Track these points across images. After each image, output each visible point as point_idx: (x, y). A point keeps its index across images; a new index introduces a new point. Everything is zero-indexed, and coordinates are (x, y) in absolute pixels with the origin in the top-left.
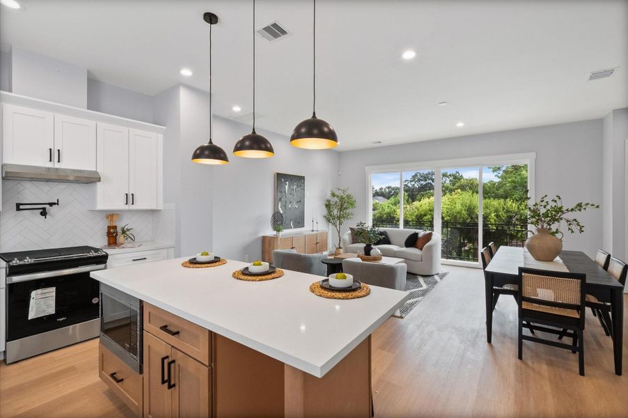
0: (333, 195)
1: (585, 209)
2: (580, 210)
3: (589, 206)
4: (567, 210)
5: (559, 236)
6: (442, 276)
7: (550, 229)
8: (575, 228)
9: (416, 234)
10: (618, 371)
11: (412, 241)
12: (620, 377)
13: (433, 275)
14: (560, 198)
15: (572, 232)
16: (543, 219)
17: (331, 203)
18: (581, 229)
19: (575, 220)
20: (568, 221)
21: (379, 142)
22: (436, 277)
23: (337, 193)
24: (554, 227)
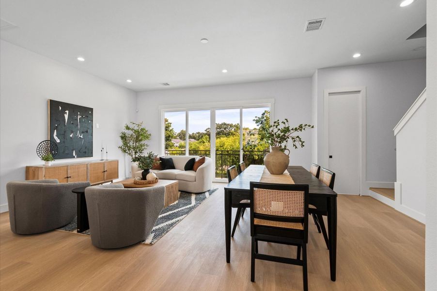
0: (128, 128)
1: (304, 129)
2: (301, 130)
3: (307, 126)
4: (292, 129)
5: (286, 152)
6: (211, 192)
7: (281, 146)
8: (298, 144)
9: (194, 159)
10: (333, 278)
11: (191, 166)
12: (334, 282)
13: (204, 192)
14: (287, 121)
15: (296, 147)
16: (276, 139)
17: (127, 135)
18: (302, 144)
19: (298, 137)
20: (293, 138)
21: (167, 84)
22: (207, 194)
23: (131, 126)
24: (283, 145)
